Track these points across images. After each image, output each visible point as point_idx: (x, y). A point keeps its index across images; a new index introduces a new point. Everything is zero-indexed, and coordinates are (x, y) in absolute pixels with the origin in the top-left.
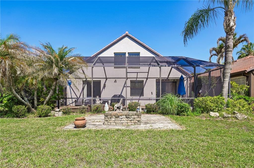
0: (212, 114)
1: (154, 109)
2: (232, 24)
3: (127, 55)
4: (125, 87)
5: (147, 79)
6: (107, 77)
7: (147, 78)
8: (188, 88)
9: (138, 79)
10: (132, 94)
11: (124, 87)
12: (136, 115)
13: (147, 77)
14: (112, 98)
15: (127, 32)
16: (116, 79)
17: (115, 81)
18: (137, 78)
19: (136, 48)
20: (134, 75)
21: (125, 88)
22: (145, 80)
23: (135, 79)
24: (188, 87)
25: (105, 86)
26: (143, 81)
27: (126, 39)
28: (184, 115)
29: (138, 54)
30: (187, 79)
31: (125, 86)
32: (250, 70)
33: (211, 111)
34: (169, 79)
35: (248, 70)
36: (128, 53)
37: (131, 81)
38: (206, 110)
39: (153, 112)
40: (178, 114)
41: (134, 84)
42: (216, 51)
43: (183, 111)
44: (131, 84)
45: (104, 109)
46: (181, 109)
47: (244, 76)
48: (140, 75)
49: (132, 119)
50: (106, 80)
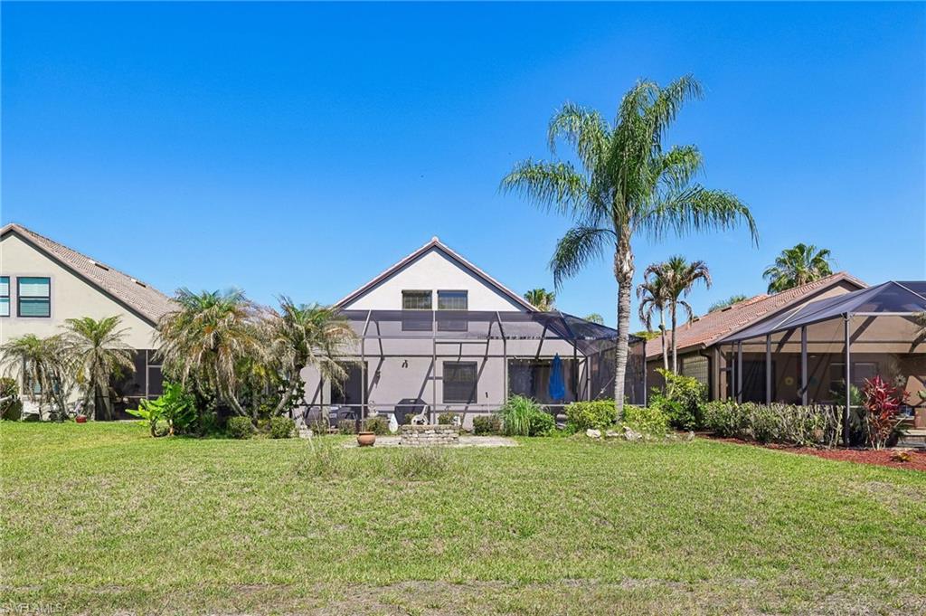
0: (590, 432)
1: (488, 427)
2: (626, 268)
3: (435, 297)
4: (431, 378)
5: (485, 360)
6: (384, 354)
7: (486, 358)
8: (589, 382)
9: (462, 359)
10: (448, 397)
11: (428, 378)
12: (450, 428)
13: (484, 354)
14: (400, 403)
15: (435, 239)
16: (406, 358)
17: (405, 364)
18: (460, 356)
19: (455, 279)
20: (454, 349)
21: (429, 381)
22: (480, 361)
23: (456, 359)
24: (587, 380)
25: (379, 377)
26: (476, 364)
27: (434, 254)
28: (543, 436)
29: (464, 294)
30: (586, 360)
31: (431, 375)
32: (711, 343)
33: (591, 428)
34: (542, 358)
35: (708, 342)
36: (438, 292)
37: (444, 363)
38: (582, 425)
39: (488, 431)
40: (531, 435)
41: (453, 372)
42: (652, 292)
43: (540, 428)
44: (444, 371)
45: (388, 429)
46: (536, 424)
47: (702, 355)
48: (467, 349)
49: (444, 435)
50: (382, 360)
